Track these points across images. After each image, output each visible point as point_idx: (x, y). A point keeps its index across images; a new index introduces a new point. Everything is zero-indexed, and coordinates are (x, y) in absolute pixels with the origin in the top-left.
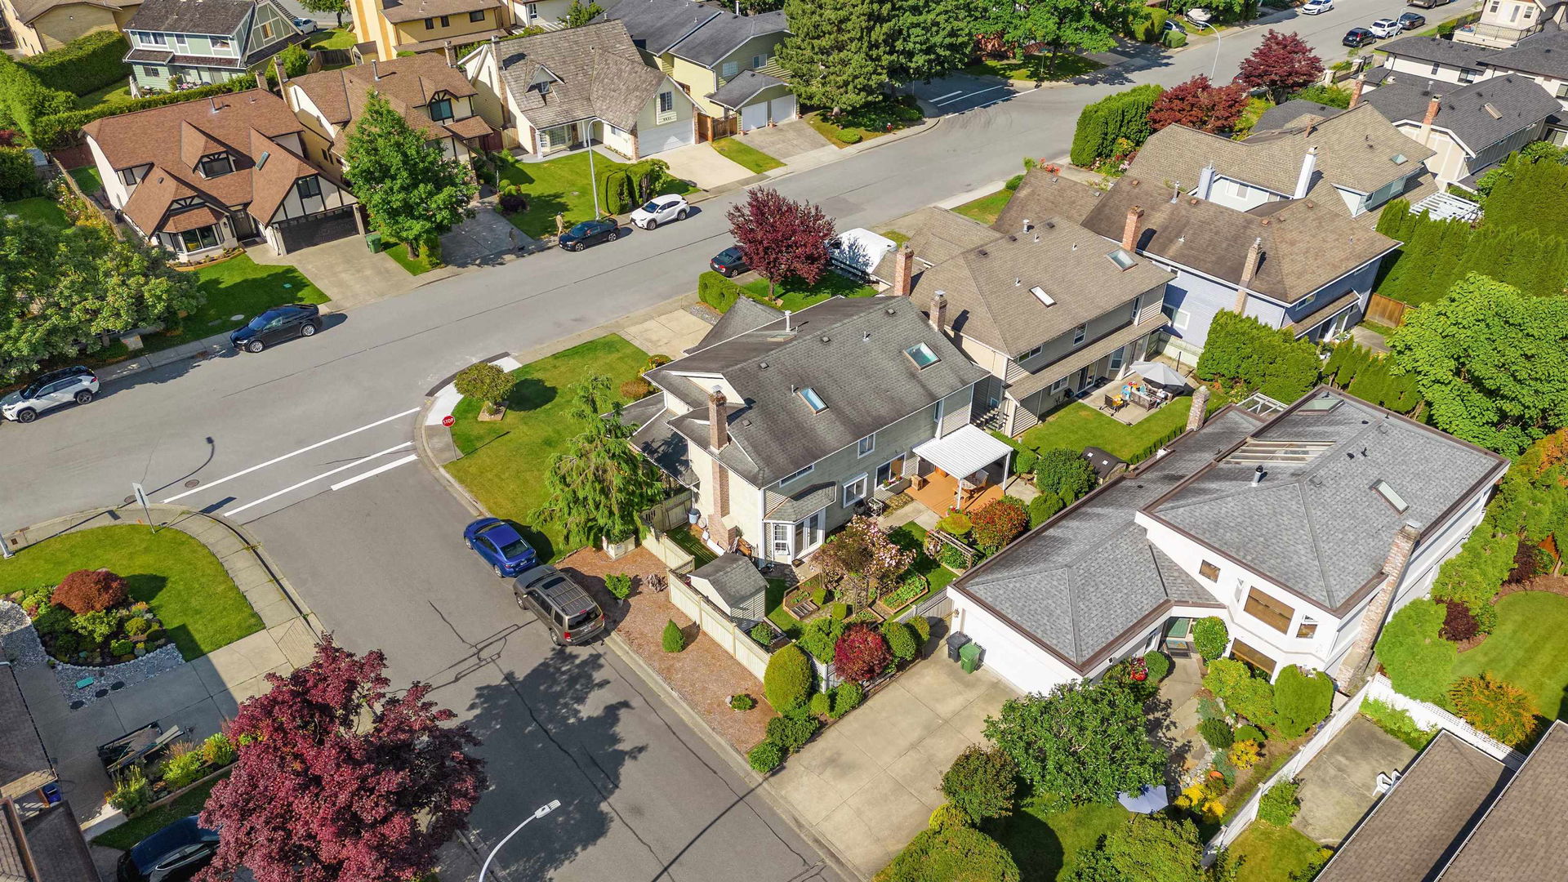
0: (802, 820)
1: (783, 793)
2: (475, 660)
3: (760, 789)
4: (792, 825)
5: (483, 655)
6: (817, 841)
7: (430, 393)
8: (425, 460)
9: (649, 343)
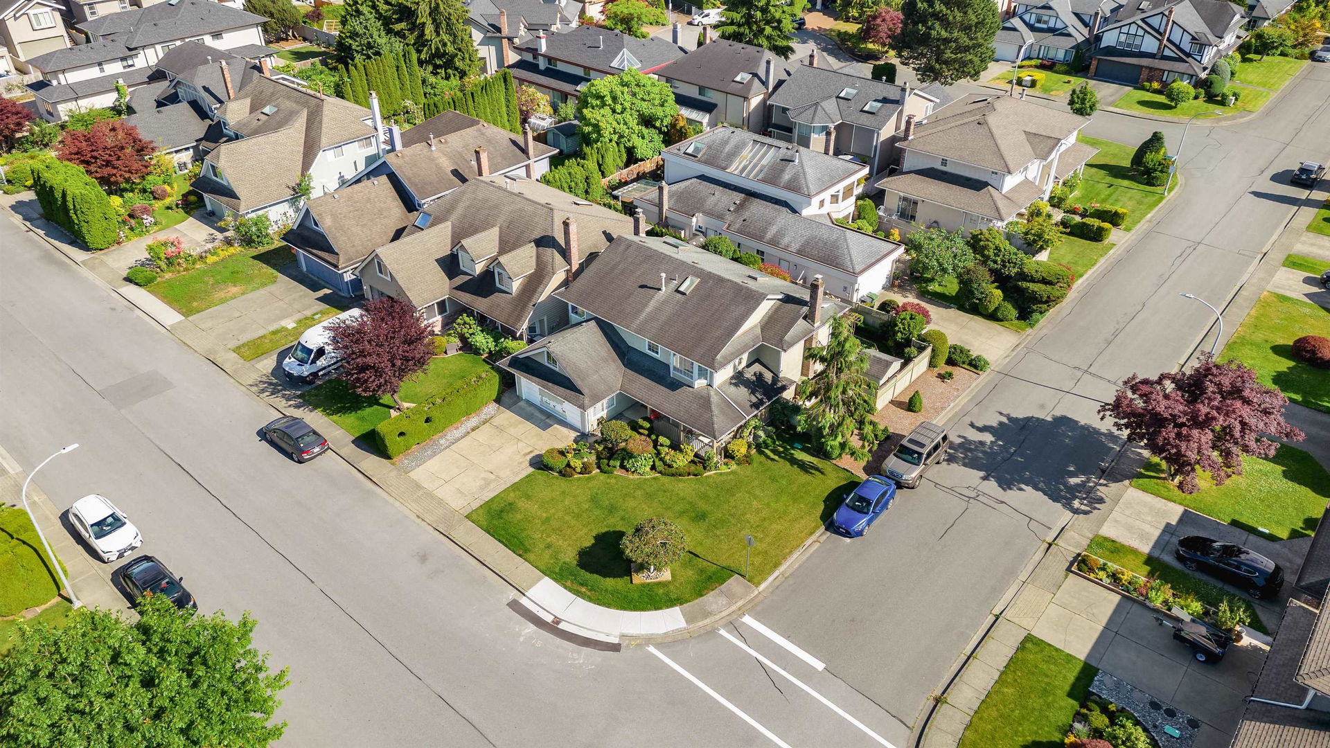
2: (981, 498)
3: (995, 369)
4: (1007, 360)
5: (973, 494)
6: (1013, 350)
7: (615, 648)
8: (749, 606)
9: (492, 486)
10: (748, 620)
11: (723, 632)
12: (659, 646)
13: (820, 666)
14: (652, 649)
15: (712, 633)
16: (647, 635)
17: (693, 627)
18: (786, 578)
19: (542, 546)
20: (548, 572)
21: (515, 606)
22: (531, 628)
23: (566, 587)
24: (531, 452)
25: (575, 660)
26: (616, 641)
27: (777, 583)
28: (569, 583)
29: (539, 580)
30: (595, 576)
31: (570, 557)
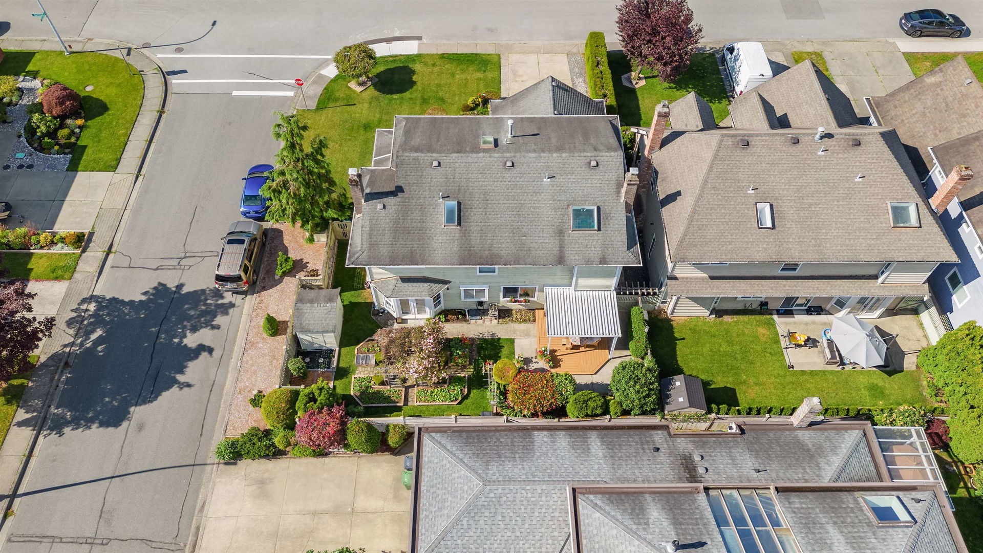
0: (206, 507)
1: (218, 480)
2: (176, 262)
3: (210, 466)
4: (199, 506)
5: (184, 262)
6: (198, 528)
8: (295, 101)
10: (291, 94)
12: (327, 60)
13: (235, 93)
14: (329, 57)
15: (305, 79)
17: (317, 74)
20: (419, 56)
21: (419, 38)
22: (397, 34)
23: (401, 55)
28: (402, 57)
29: (419, 50)
30: (392, 67)
31: (417, 67)
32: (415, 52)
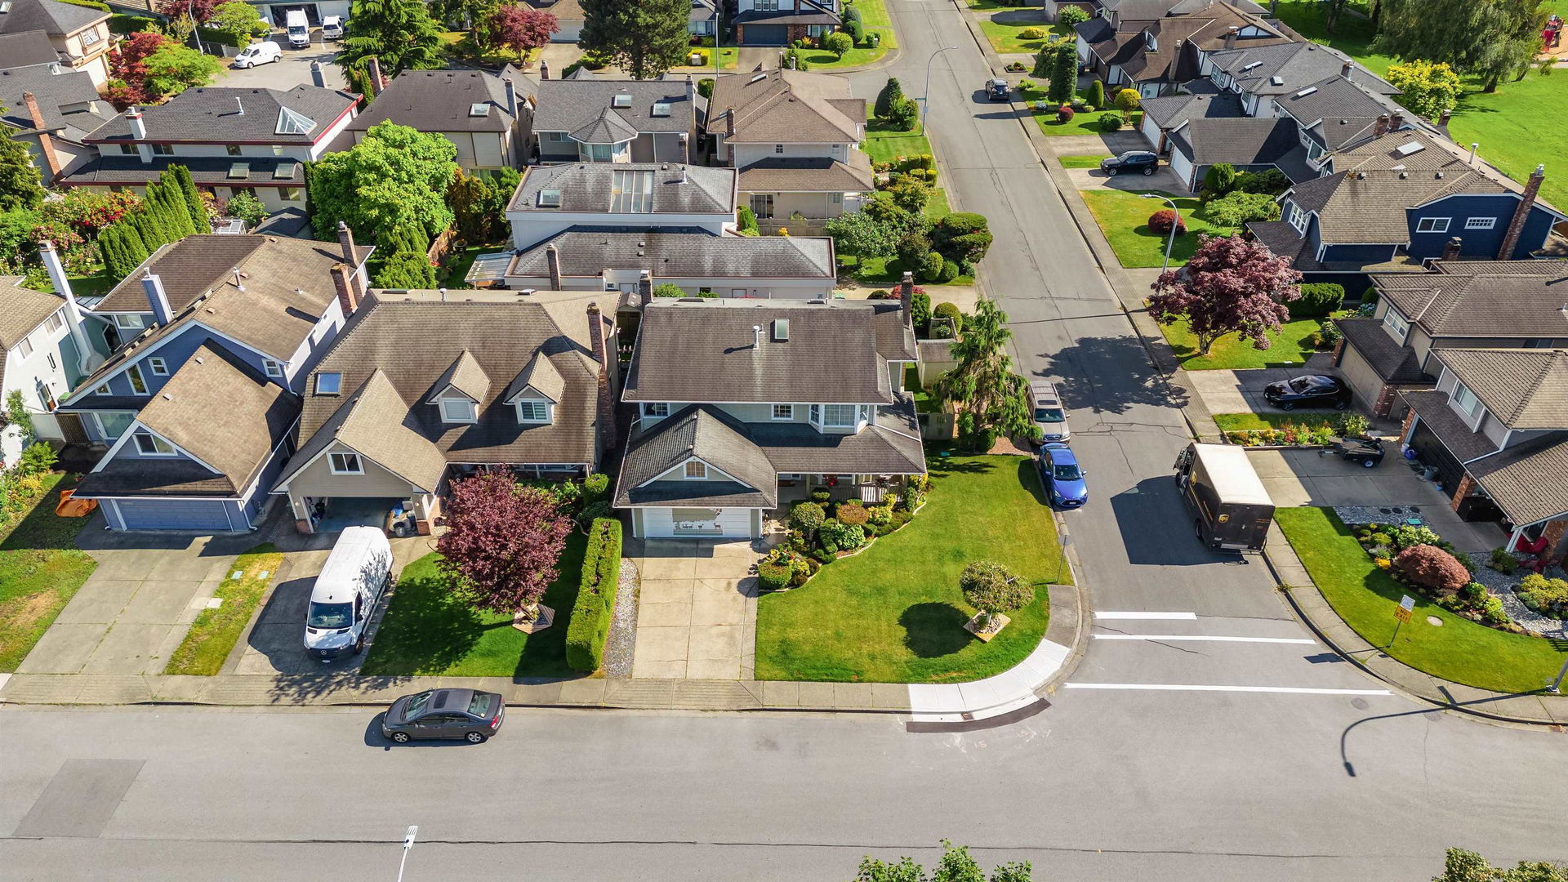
7: (1042, 705)
8: (1087, 604)
9: (739, 636)
10: (1100, 615)
11: (1098, 637)
12: (1070, 679)
13: (1191, 616)
14: (1070, 686)
15: (1090, 640)
16: (1051, 677)
17: (1074, 647)
18: (1081, 565)
19: (866, 660)
20: (904, 680)
21: (912, 727)
22: (958, 737)
23: (937, 682)
24: (729, 584)
25: (1028, 736)
26: (1035, 699)
27: (1081, 574)
28: (935, 678)
29: (907, 691)
30: (947, 656)
31: (904, 654)
32: (913, 688)
